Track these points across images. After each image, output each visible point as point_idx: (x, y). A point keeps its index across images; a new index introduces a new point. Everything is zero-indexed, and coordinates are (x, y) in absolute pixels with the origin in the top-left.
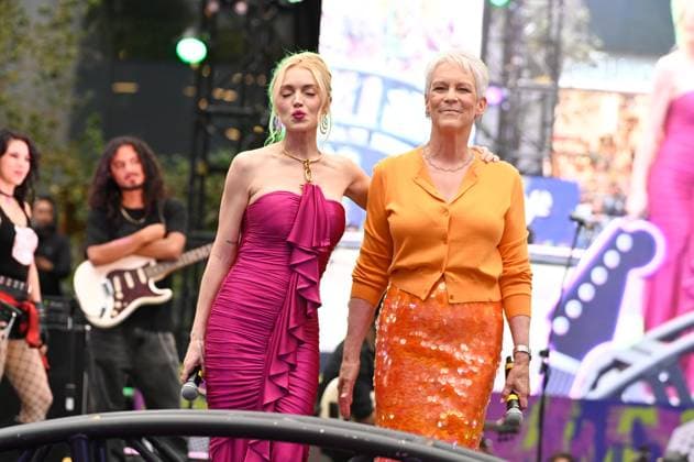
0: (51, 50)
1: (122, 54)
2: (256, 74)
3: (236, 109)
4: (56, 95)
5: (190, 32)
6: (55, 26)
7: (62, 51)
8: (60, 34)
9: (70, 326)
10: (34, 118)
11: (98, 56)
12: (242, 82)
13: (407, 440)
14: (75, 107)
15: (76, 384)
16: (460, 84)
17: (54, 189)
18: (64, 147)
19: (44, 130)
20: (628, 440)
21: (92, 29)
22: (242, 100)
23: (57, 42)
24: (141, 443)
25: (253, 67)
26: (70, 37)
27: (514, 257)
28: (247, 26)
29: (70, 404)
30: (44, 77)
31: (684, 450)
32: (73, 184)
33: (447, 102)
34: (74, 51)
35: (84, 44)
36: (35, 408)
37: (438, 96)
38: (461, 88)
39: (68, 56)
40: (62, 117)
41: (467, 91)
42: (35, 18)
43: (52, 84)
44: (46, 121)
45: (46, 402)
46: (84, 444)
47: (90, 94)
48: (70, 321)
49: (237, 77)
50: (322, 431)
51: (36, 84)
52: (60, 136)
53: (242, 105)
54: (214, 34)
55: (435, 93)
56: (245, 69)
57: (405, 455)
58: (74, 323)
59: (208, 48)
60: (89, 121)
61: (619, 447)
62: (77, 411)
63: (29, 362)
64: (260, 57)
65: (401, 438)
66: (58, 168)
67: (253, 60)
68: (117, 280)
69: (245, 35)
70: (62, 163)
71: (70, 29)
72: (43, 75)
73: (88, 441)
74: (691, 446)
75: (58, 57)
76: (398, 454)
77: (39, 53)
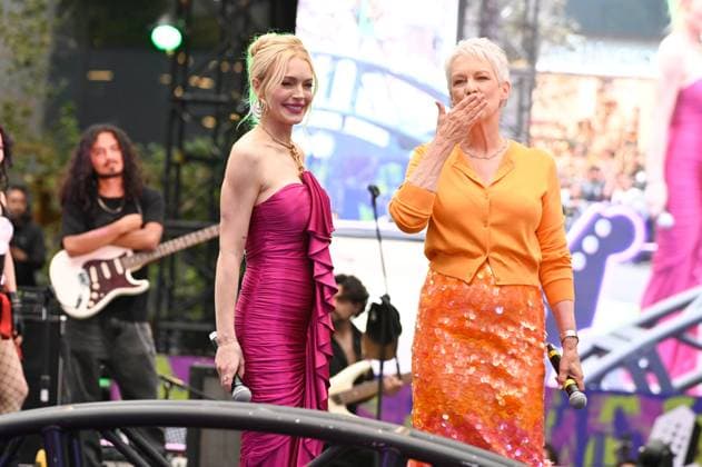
0: (24, 37)
2: (231, 61)
3: (212, 97)
4: (29, 84)
5: (165, 19)
6: (28, 14)
7: (35, 39)
8: (33, 22)
9: (44, 317)
10: (7, 107)
11: (72, 44)
12: (218, 68)
14: (49, 96)
15: (50, 374)
16: (477, 73)
17: (29, 179)
18: (38, 136)
19: (18, 118)
20: (610, 429)
21: (67, 15)
22: (218, 88)
23: (31, 29)
24: (116, 434)
25: (229, 54)
26: (44, 24)
27: (554, 241)
28: (223, 12)
29: (45, 396)
30: (18, 66)
31: (667, 439)
32: (48, 174)
34: (47, 39)
36: (11, 400)
38: (480, 77)
39: (42, 44)
40: (36, 105)
41: (485, 78)
42: (8, 5)
43: (25, 72)
44: (19, 110)
45: (21, 393)
46: (57, 435)
47: (64, 83)
48: (44, 311)
49: (213, 64)
50: (298, 421)
51: (9, 72)
52: (34, 125)
53: (218, 92)
54: (189, 22)
56: (221, 56)
57: (382, 445)
58: (48, 313)
59: (183, 35)
60: (64, 110)
61: (601, 436)
62: (52, 402)
63: (4, 354)
65: (378, 428)
66: (32, 157)
67: (229, 47)
68: (93, 270)
69: (220, 21)
70: (37, 152)
71: (44, 16)
72: (17, 63)
73: (62, 433)
74: (674, 434)
75: (31, 45)
76: (374, 444)
77: (12, 41)
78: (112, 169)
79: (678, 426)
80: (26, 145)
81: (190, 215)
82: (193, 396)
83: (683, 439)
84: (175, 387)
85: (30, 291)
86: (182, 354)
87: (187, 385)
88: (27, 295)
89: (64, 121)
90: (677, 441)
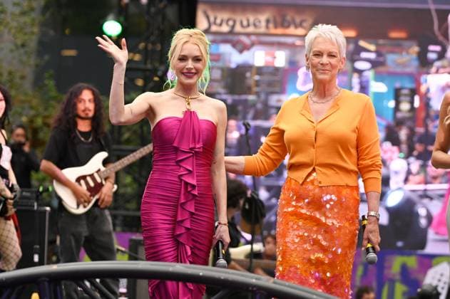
0: (21, 29)
1: (67, 31)
2: (154, 43)
3: (142, 66)
4: (25, 58)
5: (111, 16)
6: (23, 13)
7: (28, 30)
8: (27, 19)
9: (36, 208)
10: (10, 73)
11: (52, 33)
12: (146, 48)
13: (256, 279)
14: (37, 66)
15: (40, 245)
16: (330, 52)
17: (24, 119)
18: (30, 92)
19: (17, 80)
20: (398, 277)
21: (48, 15)
22: (145, 60)
23: (25, 23)
24: (83, 283)
25: (152, 38)
26: (33, 20)
27: (367, 154)
28: (148, 12)
29: (36, 258)
30: (17, 47)
31: (435, 283)
32: (36, 116)
33: (322, 64)
34: (36, 30)
35: (43, 25)
37: (316, 60)
38: (331, 55)
39: (32, 33)
40: (29, 72)
41: (334, 56)
42: (10, 8)
43: (22, 51)
44: (18, 74)
46: (46, 284)
47: (47, 57)
48: (36, 204)
49: (142, 45)
50: (201, 274)
51: (12, 51)
52: (27, 85)
53: (145, 63)
54: (127, 18)
55: (314, 58)
56: (147, 40)
57: (255, 289)
58: (38, 205)
59: (122, 25)
60: (46, 75)
61: (392, 282)
62: (41, 263)
63: (9, 231)
64: (156, 32)
65: (252, 278)
66: (26, 105)
67: (152, 34)
68: (82, 182)
69: (146, 17)
70: (30, 102)
71: (33, 15)
72: (16, 45)
73: (50, 282)
74: (439, 281)
75: (26, 34)
76: (250, 288)
77: (13, 31)
78: (87, 114)
79: (442, 275)
80: (23, 98)
81: (128, 141)
82: (132, 258)
83: (445, 283)
84: (120, 253)
85: (26, 191)
86: (124, 231)
87: (127, 251)
88: (24, 193)
89: (46, 82)
90: (441, 285)
